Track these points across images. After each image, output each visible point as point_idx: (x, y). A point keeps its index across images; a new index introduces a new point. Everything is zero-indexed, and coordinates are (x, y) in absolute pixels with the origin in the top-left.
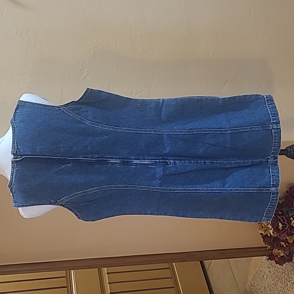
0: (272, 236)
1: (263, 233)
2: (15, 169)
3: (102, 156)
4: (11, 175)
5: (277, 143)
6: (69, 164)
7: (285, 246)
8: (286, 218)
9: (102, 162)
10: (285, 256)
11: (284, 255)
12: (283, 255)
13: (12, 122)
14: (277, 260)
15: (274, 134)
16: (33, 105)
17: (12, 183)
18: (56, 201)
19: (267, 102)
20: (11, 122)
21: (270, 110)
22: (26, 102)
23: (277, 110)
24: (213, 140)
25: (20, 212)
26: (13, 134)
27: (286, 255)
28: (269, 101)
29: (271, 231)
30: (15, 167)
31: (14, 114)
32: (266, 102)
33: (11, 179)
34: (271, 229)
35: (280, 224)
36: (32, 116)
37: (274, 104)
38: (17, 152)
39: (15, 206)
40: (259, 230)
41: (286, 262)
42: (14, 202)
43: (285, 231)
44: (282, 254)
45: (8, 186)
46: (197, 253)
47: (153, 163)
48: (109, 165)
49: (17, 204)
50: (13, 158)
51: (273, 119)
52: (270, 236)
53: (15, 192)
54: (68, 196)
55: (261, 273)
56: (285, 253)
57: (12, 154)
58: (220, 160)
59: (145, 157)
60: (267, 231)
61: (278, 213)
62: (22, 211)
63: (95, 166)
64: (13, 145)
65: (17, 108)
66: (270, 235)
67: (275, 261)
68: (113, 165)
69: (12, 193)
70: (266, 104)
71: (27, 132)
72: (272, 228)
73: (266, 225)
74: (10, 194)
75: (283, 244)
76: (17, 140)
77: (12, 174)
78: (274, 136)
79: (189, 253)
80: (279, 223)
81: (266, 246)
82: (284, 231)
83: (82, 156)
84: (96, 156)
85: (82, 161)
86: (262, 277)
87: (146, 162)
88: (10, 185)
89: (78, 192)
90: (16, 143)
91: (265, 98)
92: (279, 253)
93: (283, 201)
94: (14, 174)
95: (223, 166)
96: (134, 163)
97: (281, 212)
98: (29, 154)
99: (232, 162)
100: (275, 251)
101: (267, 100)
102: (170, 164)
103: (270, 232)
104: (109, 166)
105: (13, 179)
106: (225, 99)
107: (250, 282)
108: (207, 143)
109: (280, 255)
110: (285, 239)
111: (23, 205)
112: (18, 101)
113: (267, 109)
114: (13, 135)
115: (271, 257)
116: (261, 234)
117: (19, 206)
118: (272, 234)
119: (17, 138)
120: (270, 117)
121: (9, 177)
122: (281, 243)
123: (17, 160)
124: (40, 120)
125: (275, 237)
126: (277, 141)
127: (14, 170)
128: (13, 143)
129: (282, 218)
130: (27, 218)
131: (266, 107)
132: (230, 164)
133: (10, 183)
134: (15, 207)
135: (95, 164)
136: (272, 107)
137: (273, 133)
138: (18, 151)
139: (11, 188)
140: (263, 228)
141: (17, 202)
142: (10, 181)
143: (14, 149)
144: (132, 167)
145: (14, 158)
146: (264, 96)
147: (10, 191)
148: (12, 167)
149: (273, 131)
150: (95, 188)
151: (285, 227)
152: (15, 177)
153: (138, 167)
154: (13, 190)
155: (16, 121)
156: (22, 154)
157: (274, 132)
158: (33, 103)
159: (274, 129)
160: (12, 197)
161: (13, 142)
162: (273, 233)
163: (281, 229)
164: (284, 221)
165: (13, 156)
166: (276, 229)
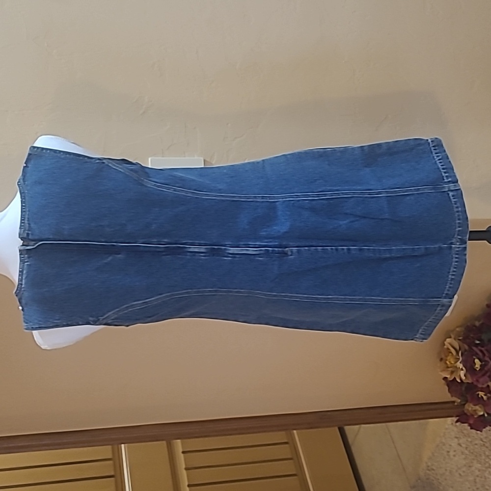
0: (464, 381)
1: (448, 376)
2: (26, 263)
3: (176, 241)
4: (19, 275)
5: (461, 212)
6: (119, 254)
7: (485, 398)
8: (487, 350)
9: (176, 251)
10: (486, 415)
11: (484, 415)
12: (482, 413)
13: (19, 183)
14: (471, 422)
15: (454, 199)
16: (56, 154)
17: (21, 288)
18: (97, 318)
19: (435, 149)
20: (18, 185)
21: (440, 163)
22: (43, 149)
23: (450, 162)
24: (360, 208)
25: (35, 339)
26: (22, 203)
27: (488, 414)
28: (437, 148)
29: (462, 373)
30: (26, 261)
31: (23, 170)
32: (433, 150)
33: (19, 281)
34: (462, 369)
35: (477, 361)
36: (55, 173)
37: (445, 151)
38: (28, 234)
39: (25, 327)
40: (441, 371)
41: (487, 426)
42: (24, 321)
43: (486, 372)
44: (480, 411)
45: (15, 293)
46: (336, 413)
47: (262, 252)
48: (187, 255)
49: (31, 325)
50: (21, 244)
51: (446, 176)
52: (459, 381)
53: (26, 304)
54: (118, 310)
55: (444, 447)
56: (485, 411)
57: (19, 238)
58: (374, 245)
59: (249, 241)
60: (454, 374)
61: (474, 342)
62: (39, 336)
63: (163, 257)
64: (21, 223)
65: (27, 159)
66: (461, 379)
67: (470, 425)
68: (194, 255)
69: (21, 306)
70: (434, 153)
71: (46, 200)
72: (464, 368)
73: (453, 362)
74: (19, 308)
75: (483, 396)
76: (28, 215)
77: (21, 272)
78: (455, 201)
79: (323, 413)
80: (474, 359)
81: (454, 399)
82: (483, 372)
83: (142, 241)
84: (166, 240)
85: (142, 249)
86: (445, 453)
87: (251, 251)
88: (18, 291)
89: (135, 301)
90: (26, 219)
91: (431, 143)
92: (475, 411)
93: (481, 322)
94: (24, 272)
95: (378, 255)
96: (230, 252)
97: (479, 340)
98: (49, 238)
99: (393, 249)
100: (470, 407)
101: (433, 147)
102: (291, 255)
103: (460, 375)
104: (188, 257)
105: (23, 281)
106: (365, 148)
107: (426, 463)
108: (351, 214)
109: (476, 414)
110: (485, 386)
111: (41, 326)
112: (30, 148)
113: (436, 161)
114: (22, 206)
115: (463, 418)
116: (445, 378)
117: (33, 329)
118: (464, 378)
119: (29, 211)
120: (442, 174)
121: (16, 278)
122: (478, 394)
123: (28, 248)
124: (68, 180)
125: (468, 383)
126: (460, 209)
127: (25, 266)
128: (21, 220)
129: (481, 351)
130: (48, 349)
131: (433, 157)
132: (390, 251)
133: (18, 288)
134: (26, 329)
135: (164, 253)
136: (442, 157)
137: (452, 198)
138: (30, 232)
139: (19, 296)
140: (448, 367)
141: (30, 322)
142: (18, 286)
143: (23, 229)
144: (226, 260)
145: (23, 245)
146: (427, 140)
147: (18, 303)
148: (21, 261)
149: (451, 194)
150: (164, 295)
151: (485, 365)
152: (26, 278)
153: (237, 259)
154: (23, 301)
155: (26, 183)
156: (36, 237)
157: (453, 196)
158: (55, 151)
159: (452, 191)
160: (22, 312)
161: (21, 217)
162: (465, 376)
163: (478, 369)
164: (484, 355)
165: (22, 242)
166: (470, 369)
